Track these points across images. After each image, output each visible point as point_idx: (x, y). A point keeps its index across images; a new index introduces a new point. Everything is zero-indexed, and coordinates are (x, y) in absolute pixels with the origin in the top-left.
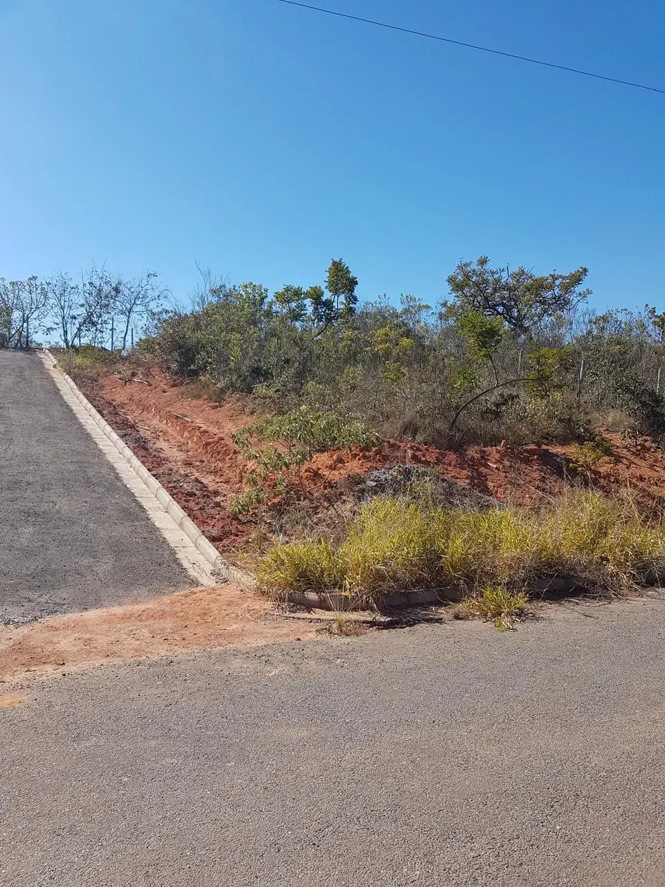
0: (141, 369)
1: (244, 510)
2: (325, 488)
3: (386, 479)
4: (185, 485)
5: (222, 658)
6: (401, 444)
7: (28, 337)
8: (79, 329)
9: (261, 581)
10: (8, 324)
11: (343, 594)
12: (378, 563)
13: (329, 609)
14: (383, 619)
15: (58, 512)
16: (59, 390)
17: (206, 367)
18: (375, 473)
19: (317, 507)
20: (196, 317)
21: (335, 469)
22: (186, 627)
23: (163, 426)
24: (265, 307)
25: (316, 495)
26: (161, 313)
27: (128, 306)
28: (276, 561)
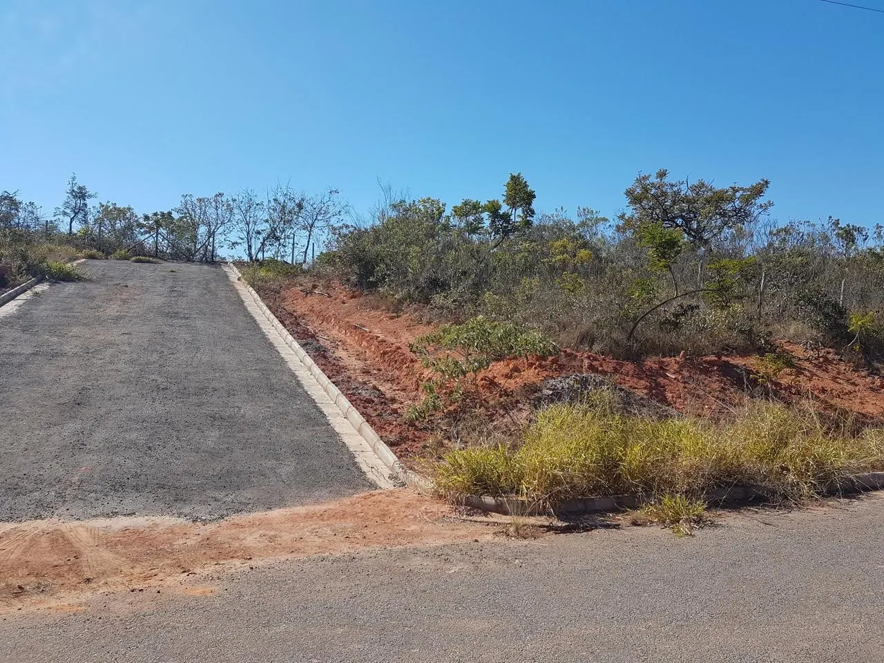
0: (322, 282)
1: (421, 417)
2: (501, 396)
3: (563, 388)
4: (363, 392)
5: (403, 555)
6: (578, 354)
7: (213, 251)
8: (263, 244)
9: (439, 485)
10: (194, 238)
11: (520, 498)
12: (555, 468)
13: (506, 513)
14: (560, 524)
15: (243, 416)
16: (243, 302)
17: (384, 279)
18: (552, 382)
19: (493, 415)
20: (375, 230)
21: (511, 377)
22: (366, 526)
23: (342, 336)
24: (443, 221)
25: (492, 403)
26: (342, 228)
27: (310, 222)
28: (453, 466)
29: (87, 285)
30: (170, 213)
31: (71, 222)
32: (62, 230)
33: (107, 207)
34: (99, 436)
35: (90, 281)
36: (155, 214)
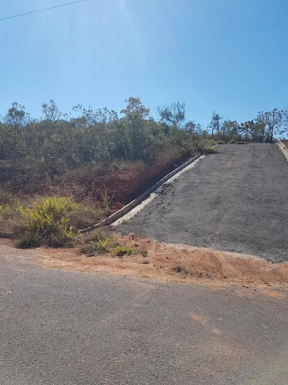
7: (272, 136)
10: (263, 131)
16: (286, 159)
29: (219, 155)
30: (252, 121)
31: (213, 130)
32: (210, 133)
33: (227, 122)
34: (226, 217)
35: (220, 153)
36: (246, 123)
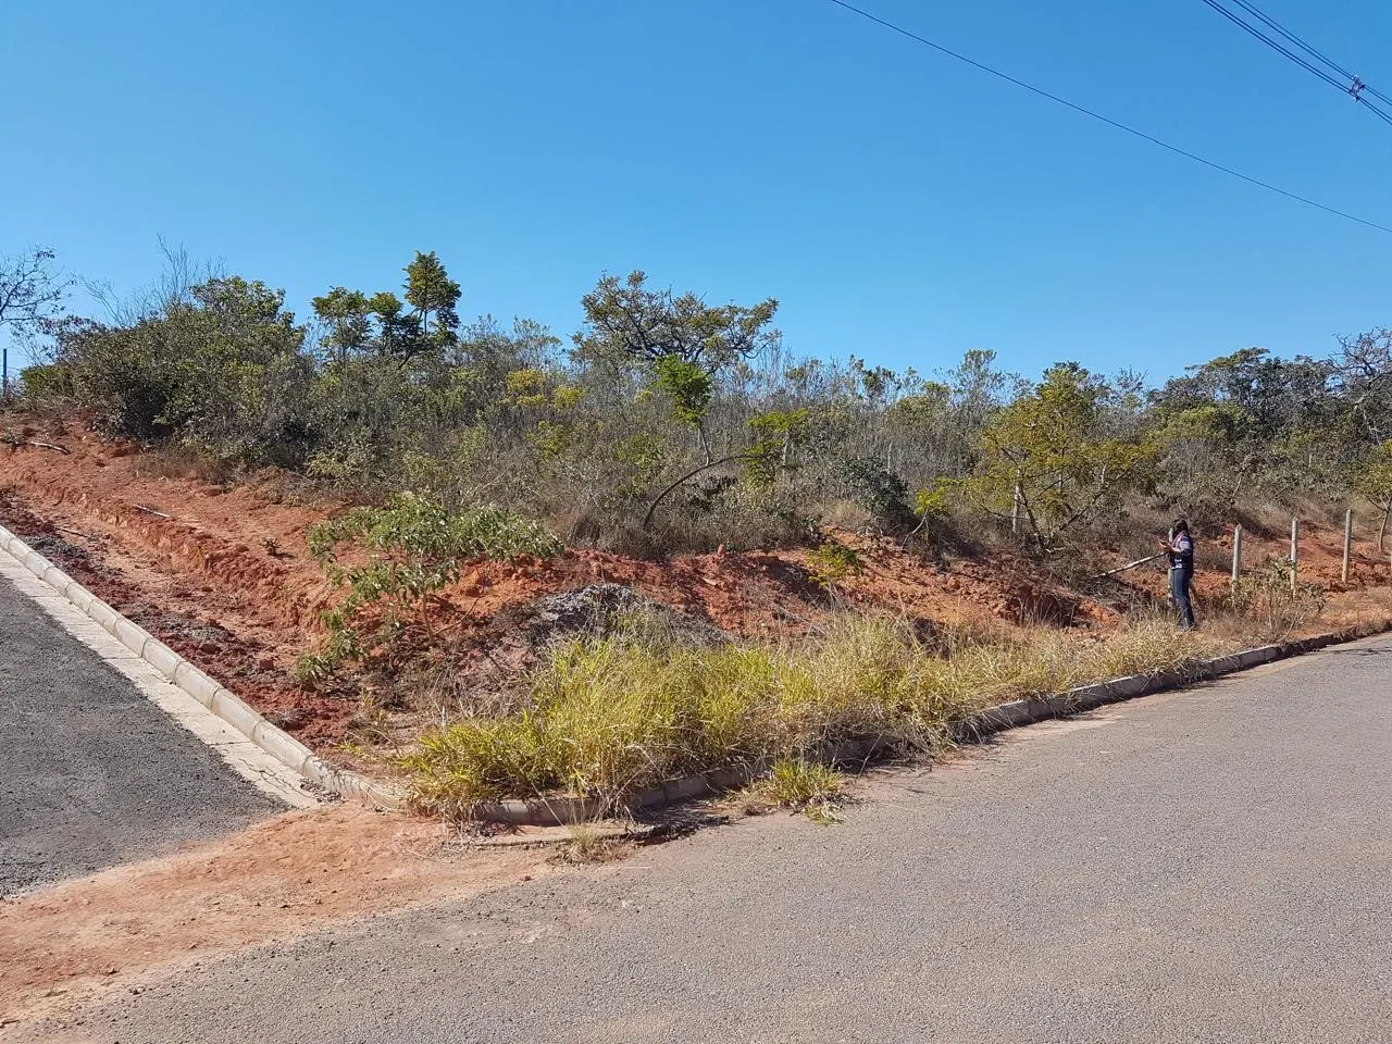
0: (45, 423)
1: (325, 671)
4: (194, 633)
17: (185, 420)
22: (308, 882)
23: (109, 526)
28: (439, 754)
